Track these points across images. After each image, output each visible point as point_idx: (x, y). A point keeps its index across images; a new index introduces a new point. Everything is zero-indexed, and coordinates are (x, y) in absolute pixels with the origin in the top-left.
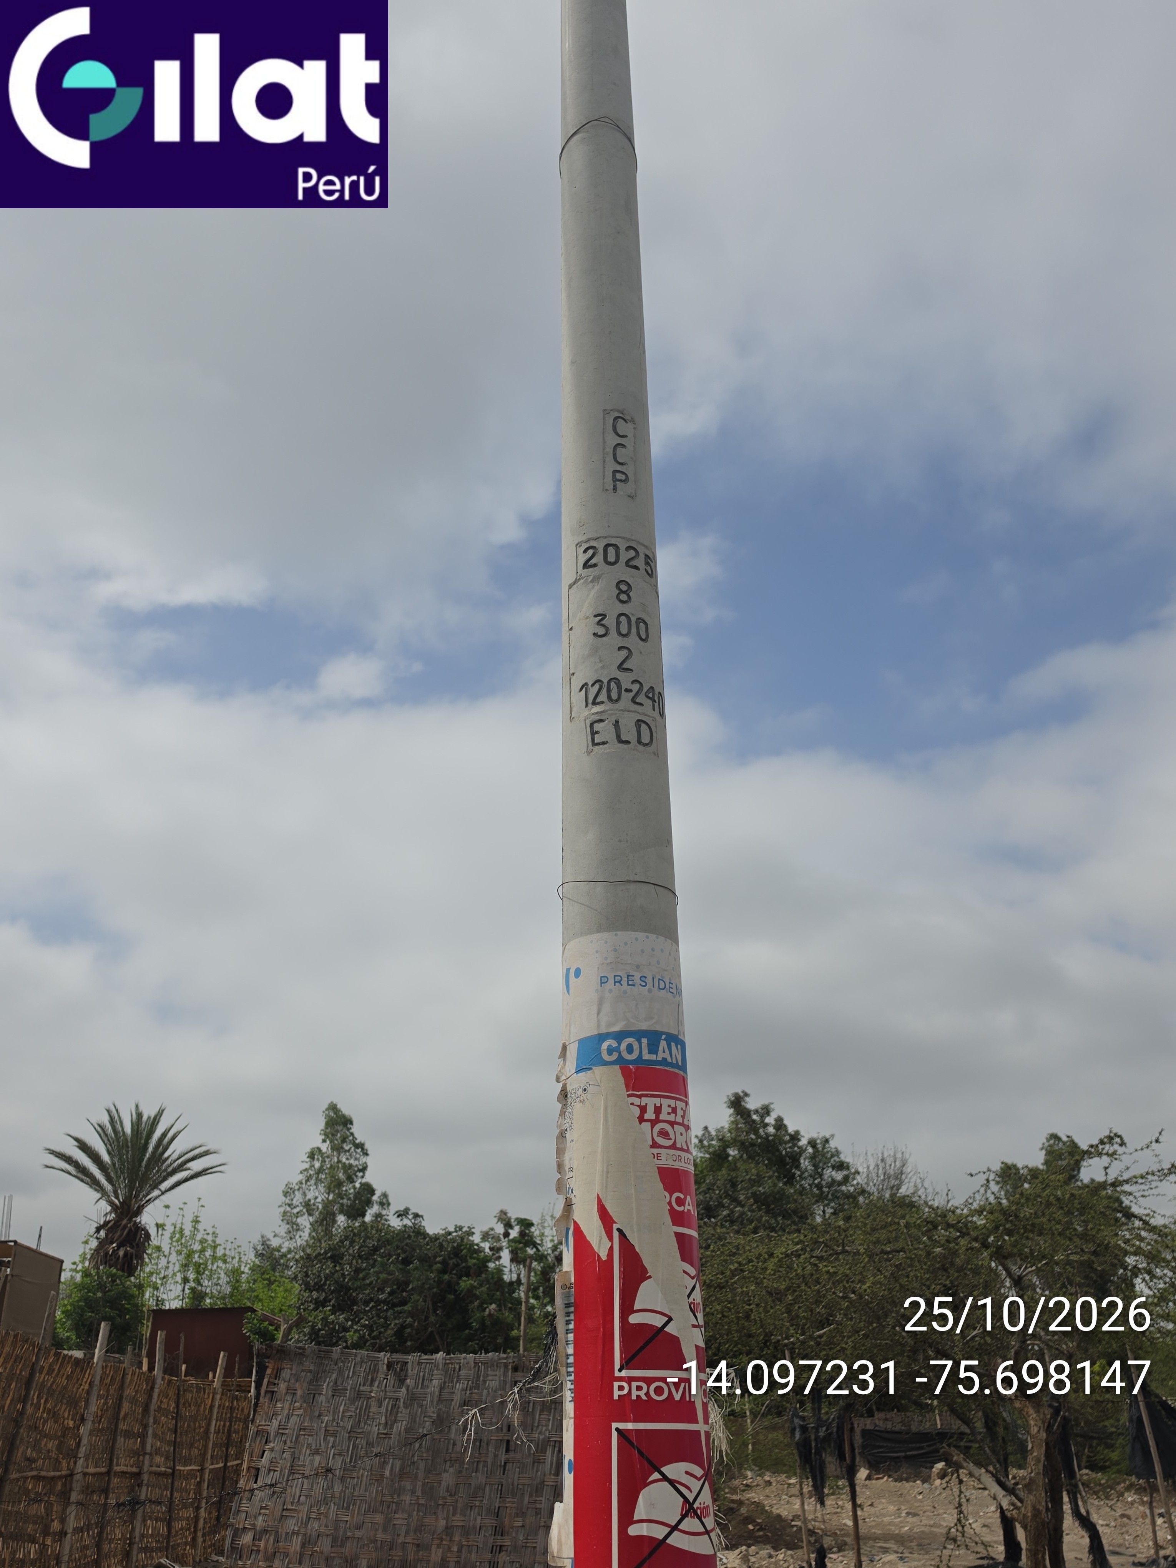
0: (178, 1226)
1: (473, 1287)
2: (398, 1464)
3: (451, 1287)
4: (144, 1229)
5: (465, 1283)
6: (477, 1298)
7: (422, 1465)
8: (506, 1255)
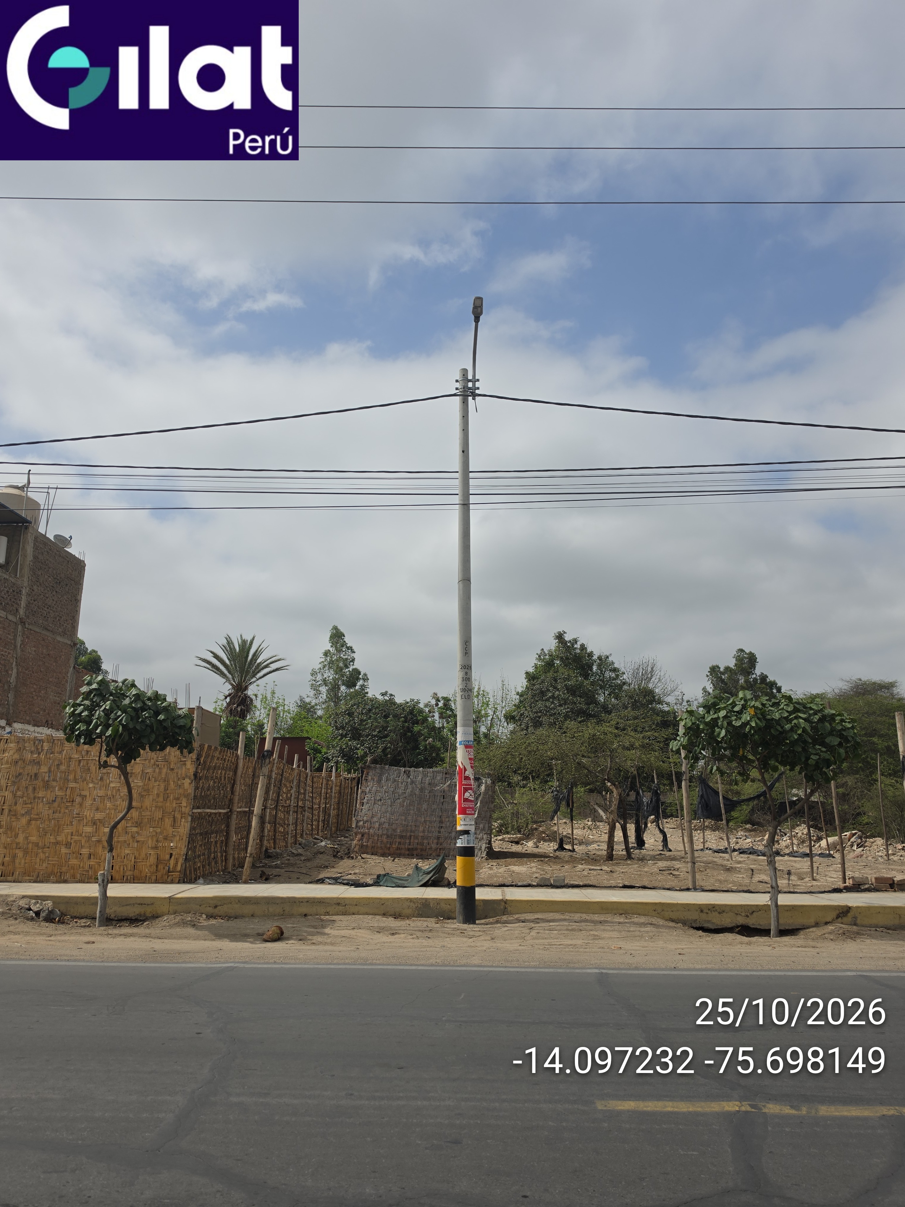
0: (264, 695)
1: (420, 730)
2: (409, 801)
3: (409, 730)
4: (249, 697)
5: (417, 728)
6: (423, 735)
7: (416, 802)
8: (437, 715)
